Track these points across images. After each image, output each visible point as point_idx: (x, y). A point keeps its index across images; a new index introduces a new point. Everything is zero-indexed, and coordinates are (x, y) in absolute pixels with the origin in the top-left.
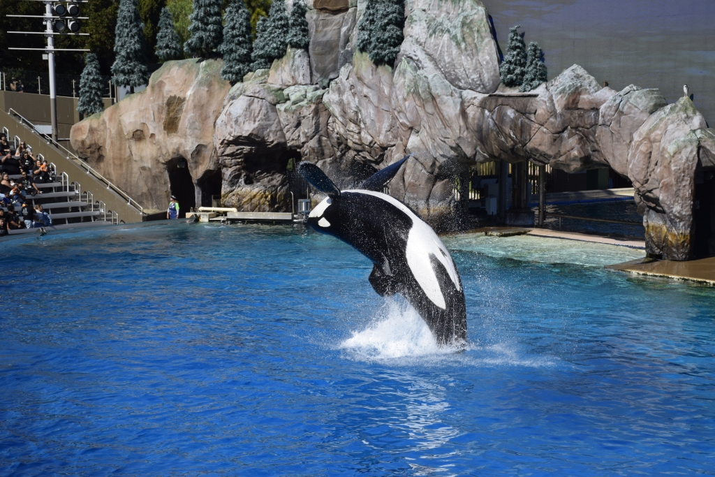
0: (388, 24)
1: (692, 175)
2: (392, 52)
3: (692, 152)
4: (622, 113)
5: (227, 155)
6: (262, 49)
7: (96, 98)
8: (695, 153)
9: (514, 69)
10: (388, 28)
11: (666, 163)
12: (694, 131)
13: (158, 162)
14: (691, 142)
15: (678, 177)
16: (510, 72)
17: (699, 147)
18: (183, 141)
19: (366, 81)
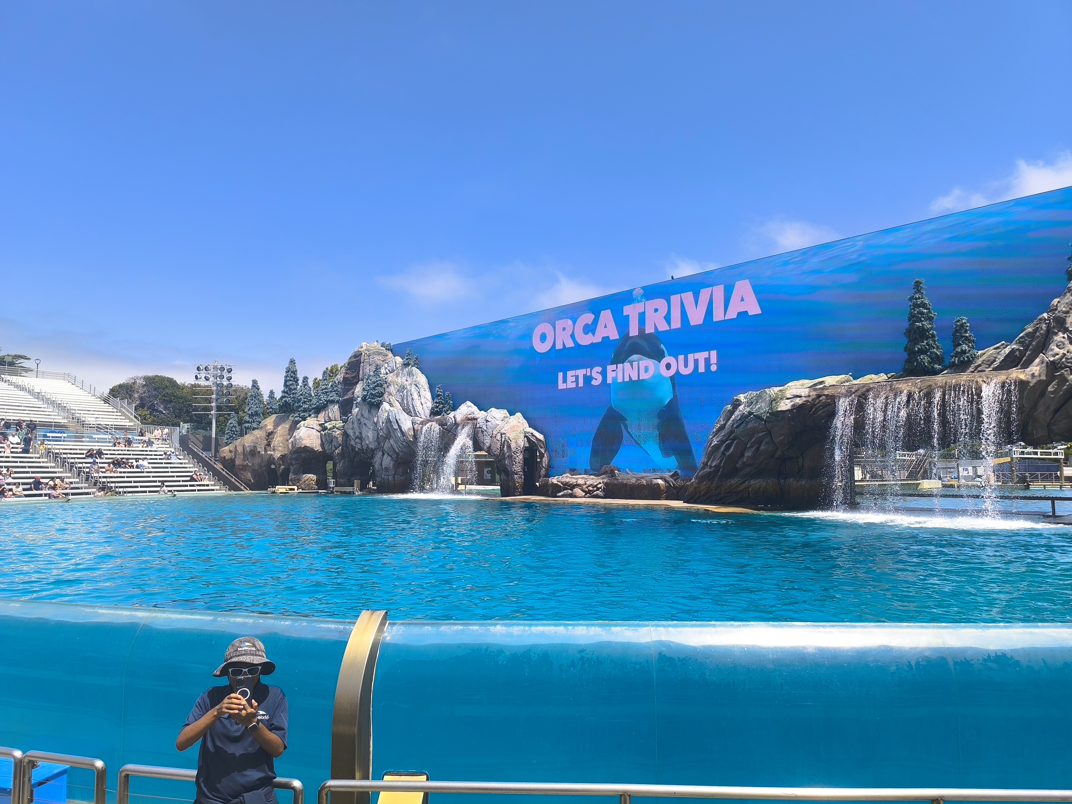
0: (376, 386)
2: (378, 400)
4: (487, 421)
5: (293, 459)
6: (315, 404)
7: (234, 436)
9: (439, 406)
10: (376, 388)
12: (523, 428)
13: (261, 466)
16: (437, 407)
17: (525, 436)
18: (272, 453)
19: (365, 416)
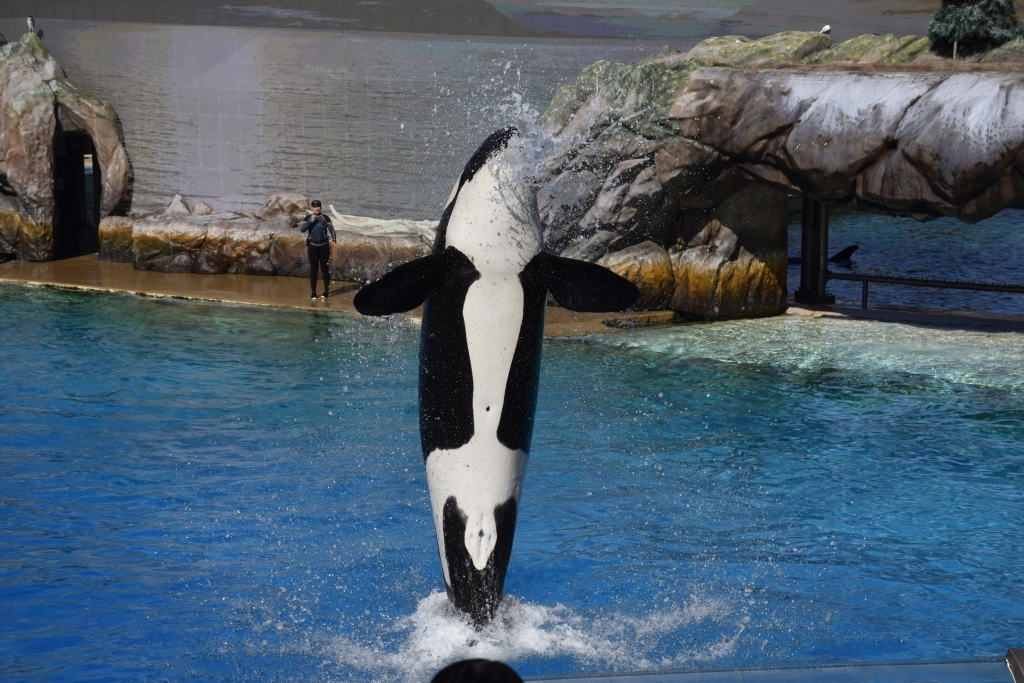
1: (50, 142)
3: (46, 111)
8: (51, 112)
11: (12, 126)
12: (47, 82)
14: (44, 96)
15: (31, 146)
17: (57, 105)
